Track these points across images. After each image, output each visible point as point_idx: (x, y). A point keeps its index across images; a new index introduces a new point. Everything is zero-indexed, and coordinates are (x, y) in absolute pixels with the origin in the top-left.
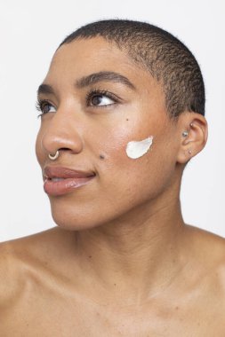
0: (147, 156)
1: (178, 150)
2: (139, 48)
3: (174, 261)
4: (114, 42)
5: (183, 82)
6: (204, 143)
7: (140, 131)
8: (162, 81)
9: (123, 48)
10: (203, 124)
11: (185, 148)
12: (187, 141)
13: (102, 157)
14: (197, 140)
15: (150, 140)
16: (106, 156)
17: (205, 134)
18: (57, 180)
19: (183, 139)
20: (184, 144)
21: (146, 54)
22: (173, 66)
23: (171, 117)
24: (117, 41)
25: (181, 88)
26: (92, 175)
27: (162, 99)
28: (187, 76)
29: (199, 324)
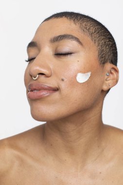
0: (87, 82)
1: (103, 83)
2: (85, 25)
3: (99, 147)
4: (72, 21)
5: (107, 47)
6: (117, 81)
7: (84, 68)
8: (97, 44)
9: (77, 24)
10: (117, 71)
11: (107, 82)
12: (108, 79)
13: (63, 80)
14: (113, 79)
15: (89, 74)
16: (65, 80)
17: (118, 76)
18: (36, 91)
19: (106, 77)
20: (106, 80)
21: (89, 29)
22: (103, 37)
23: (100, 64)
24: (74, 20)
25: (107, 50)
26: (56, 90)
27: (97, 53)
28: (109, 44)
29: (113, 182)
